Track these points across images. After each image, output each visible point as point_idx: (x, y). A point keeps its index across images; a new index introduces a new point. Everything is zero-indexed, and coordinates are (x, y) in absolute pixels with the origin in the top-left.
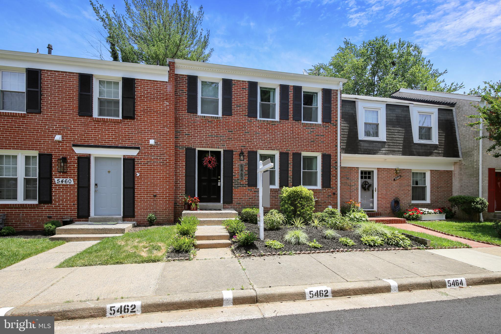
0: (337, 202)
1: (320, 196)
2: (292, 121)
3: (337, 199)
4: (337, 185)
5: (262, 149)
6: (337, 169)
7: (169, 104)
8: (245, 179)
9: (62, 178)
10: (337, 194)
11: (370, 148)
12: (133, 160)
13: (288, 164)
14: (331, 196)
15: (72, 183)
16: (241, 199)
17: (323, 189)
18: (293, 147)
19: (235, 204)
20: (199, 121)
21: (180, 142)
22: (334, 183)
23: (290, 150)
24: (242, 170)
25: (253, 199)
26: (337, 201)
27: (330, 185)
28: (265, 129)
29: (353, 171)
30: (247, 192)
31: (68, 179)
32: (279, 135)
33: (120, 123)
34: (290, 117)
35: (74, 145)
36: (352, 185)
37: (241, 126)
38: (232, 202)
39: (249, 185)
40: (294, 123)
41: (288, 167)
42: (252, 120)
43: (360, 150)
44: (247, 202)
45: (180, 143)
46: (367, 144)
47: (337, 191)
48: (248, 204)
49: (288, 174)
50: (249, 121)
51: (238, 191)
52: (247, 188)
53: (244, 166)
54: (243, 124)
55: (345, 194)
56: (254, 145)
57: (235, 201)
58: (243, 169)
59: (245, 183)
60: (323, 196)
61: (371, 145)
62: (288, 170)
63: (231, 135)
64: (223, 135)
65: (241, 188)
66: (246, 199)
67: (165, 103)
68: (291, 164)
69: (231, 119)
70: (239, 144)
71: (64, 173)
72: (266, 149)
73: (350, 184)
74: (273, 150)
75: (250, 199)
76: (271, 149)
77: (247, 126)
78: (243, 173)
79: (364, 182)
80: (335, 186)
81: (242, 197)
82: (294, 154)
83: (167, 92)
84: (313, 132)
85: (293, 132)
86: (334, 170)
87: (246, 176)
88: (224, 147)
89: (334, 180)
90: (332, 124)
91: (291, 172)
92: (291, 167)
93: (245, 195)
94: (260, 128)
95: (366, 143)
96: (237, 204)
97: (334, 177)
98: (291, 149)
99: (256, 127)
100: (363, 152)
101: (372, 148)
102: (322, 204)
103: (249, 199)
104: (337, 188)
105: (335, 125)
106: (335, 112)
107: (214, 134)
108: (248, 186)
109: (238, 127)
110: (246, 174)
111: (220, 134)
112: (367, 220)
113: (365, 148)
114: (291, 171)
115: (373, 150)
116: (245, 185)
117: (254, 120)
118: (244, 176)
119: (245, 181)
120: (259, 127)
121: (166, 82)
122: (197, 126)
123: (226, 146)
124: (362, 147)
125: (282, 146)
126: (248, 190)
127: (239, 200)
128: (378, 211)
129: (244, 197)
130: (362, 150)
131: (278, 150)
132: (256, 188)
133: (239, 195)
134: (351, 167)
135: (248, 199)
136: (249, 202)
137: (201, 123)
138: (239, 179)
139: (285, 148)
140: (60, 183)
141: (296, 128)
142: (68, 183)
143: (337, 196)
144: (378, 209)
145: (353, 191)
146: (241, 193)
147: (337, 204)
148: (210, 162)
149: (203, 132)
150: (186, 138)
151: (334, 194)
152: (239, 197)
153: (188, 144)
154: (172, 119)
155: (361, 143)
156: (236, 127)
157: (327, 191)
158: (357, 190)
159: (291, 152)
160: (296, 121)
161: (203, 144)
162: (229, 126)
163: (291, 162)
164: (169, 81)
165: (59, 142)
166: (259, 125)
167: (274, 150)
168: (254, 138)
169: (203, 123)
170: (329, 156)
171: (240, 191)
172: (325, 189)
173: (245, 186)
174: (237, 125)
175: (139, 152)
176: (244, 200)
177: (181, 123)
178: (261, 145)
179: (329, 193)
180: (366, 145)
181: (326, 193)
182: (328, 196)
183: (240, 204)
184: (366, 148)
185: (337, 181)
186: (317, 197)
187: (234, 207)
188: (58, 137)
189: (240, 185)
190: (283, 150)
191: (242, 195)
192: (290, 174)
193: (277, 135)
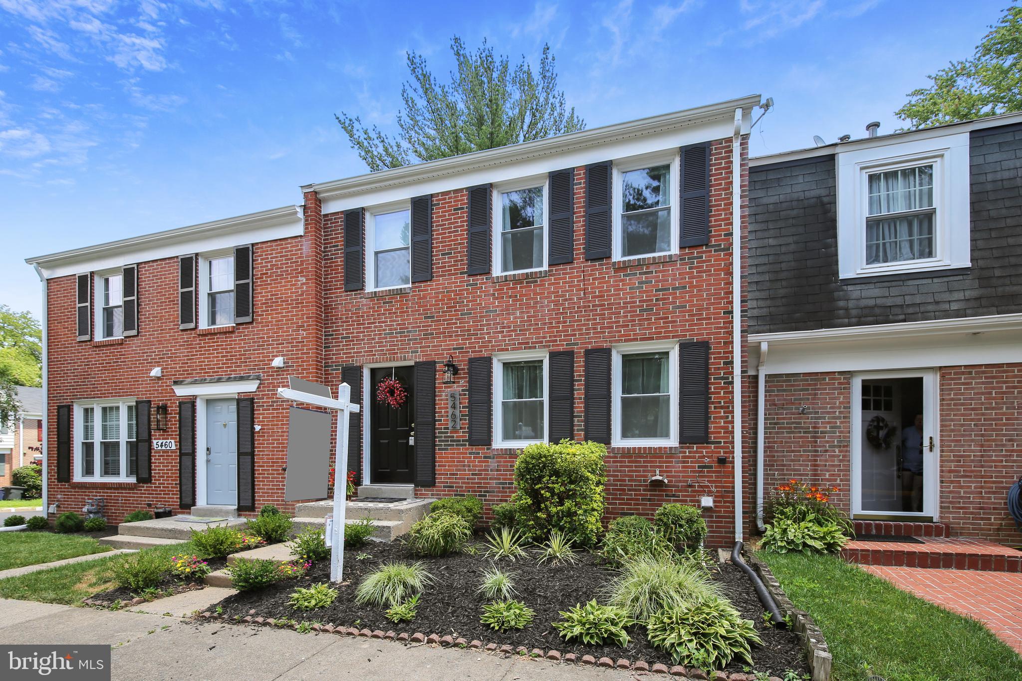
0: (733, 487)
1: (673, 467)
2: (582, 262)
3: (733, 477)
4: (733, 432)
5: (502, 350)
6: (732, 383)
7: (307, 280)
8: (461, 428)
9: (163, 439)
10: (733, 462)
11: (889, 302)
12: (252, 401)
13: (572, 380)
14: (711, 467)
15: (174, 447)
16: (453, 474)
17: (682, 448)
18: (587, 334)
19: (441, 487)
20: (366, 305)
21: (333, 354)
22: (722, 427)
23: (577, 344)
24: (454, 407)
25: (481, 474)
26: (733, 482)
27: (707, 432)
28: (510, 297)
29: (827, 384)
30: (467, 458)
31: (168, 441)
32: (548, 306)
33: (232, 332)
34: (577, 254)
35: (176, 383)
36: (822, 432)
37: (453, 299)
38: (435, 483)
39: (472, 442)
40: (590, 266)
41: (573, 390)
42: (477, 280)
43: (841, 312)
44: (468, 483)
45: (332, 358)
46: (877, 291)
47: (733, 453)
48: (470, 487)
49: (572, 407)
50: (470, 285)
51: (448, 458)
52: (468, 449)
53: (460, 395)
54: (458, 295)
55: (792, 461)
56: (483, 342)
57: (440, 479)
58: (458, 402)
59: (462, 436)
60: (683, 467)
61: (894, 291)
62: (572, 398)
63: (430, 326)
64: (413, 327)
65: (453, 449)
66: (465, 475)
67: (299, 281)
68: (580, 380)
69: (430, 288)
70: (448, 345)
71: (164, 431)
72: (513, 349)
73: (814, 427)
74: (530, 348)
75: (476, 474)
76: (527, 346)
77: (465, 298)
78: (457, 413)
79: (873, 421)
80: (728, 437)
81: (457, 470)
82: (588, 353)
83: (303, 257)
84: (646, 282)
85: (585, 294)
86: (722, 388)
87: (465, 420)
88: (416, 356)
89: (722, 418)
90: (713, 246)
91: (581, 403)
92: (579, 389)
93: (464, 466)
94: (497, 298)
95: (872, 286)
96: (444, 487)
97: (722, 407)
98: (579, 339)
99: (488, 295)
100: (854, 320)
101: (899, 301)
102: (680, 491)
103: (473, 474)
104: (733, 442)
105: (723, 250)
106: (724, 210)
107: (396, 329)
108: (469, 445)
109: (447, 304)
110: (466, 415)
111: (407, 328)
112: (831, 547)
113: (863, 303)
114: (580, 398)
115: (901, 306)
116: (463, 441)
117: (483, 279)
118: (461, 420)
119: (463, 432)
120: (494, 295)
121: (301, 236)
122: (363, 316)
123: (422, 352)
124: (851, 304)
125: (555, 336)
126: (470, 453)
127: (449, 478)
128: (941, 517)
129: (460, 470)
130: (854, 312)
131: (545, 346)
132: (488, 449)
133: (449, 466)
134: (817, 374)
135: (469, 475)
136: (472, 483)
137: (370, 308)
138: (447, 428)
139: (564, 340)
140: (160, 448)
141: (593, 279)
142: (168, 448)
143: (733, 467)
144: (941, 512)
145: (826, 451)
146: (454, 462)
147: (734, 492)
148: (392, 393)
149: (375, 327)
150: (343, 346)
151: (722, 461)
152: (448, 470)
153: (346, 357)
154: (311, 310)
155: (850, 288)
156: (442, 304)
157: (696, 452)
158: (845, 445)
159: (581, 348)
160: (593, 260)
161: (375, 355)
162: (426, 306)
163: (580, 376)
164: (305, 233)
165: (159, 378)
166: (494, 290)
167: (535, 347)
168: (483, 325)
169: (374, 308)
170: (705, 346)
171: (451, 458)
172: (688, 448)
173: (462, 445)
174: (444, 300)
175: (260, 384)
176: (459, 479)
177: (334, 316)
178: (500, 341)
179: (704, 457)
180: (874, 291)
181: (694, 457)
182: (699, 467)
183: (452, 487)
184: (871, 302)
185: (733, 422)
186: (660, 472)
187: (438, 495)
188: (156, 372)
189: (451, 441)
190: (558, 345)
191: (457, 466)
192: (579, 407)
193: (542, 307)
